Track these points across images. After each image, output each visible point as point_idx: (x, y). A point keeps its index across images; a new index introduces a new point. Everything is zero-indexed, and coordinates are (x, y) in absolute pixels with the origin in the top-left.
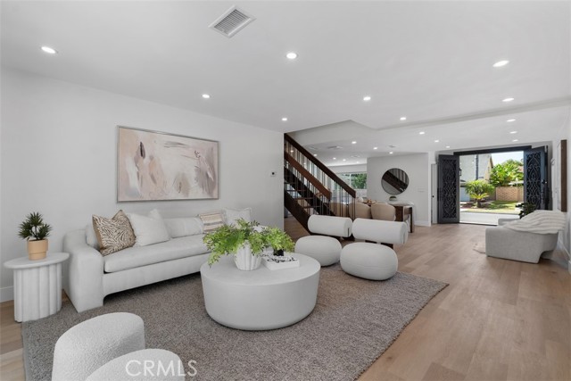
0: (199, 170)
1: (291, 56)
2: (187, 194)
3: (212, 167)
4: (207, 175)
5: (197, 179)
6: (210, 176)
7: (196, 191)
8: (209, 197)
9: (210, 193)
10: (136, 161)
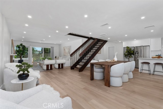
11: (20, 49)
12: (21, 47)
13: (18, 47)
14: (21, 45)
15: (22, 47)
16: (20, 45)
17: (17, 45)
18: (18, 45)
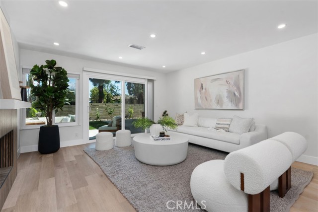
0: (229, 92)
1: (153, 36)
2: (222, 106)
3: (238, 88)
4: (235, 94)
5: (227, 97)
6: (237, 94)
7: (228, 104)
8: (236, 108)
10: (200, 91)
11: (45, 85)
12: (51, 75)
13: (39, 73)
14: (51, 64)
15: (54, 73)
16: (45, 67)
17: (32, 67)
18: (36, 66)
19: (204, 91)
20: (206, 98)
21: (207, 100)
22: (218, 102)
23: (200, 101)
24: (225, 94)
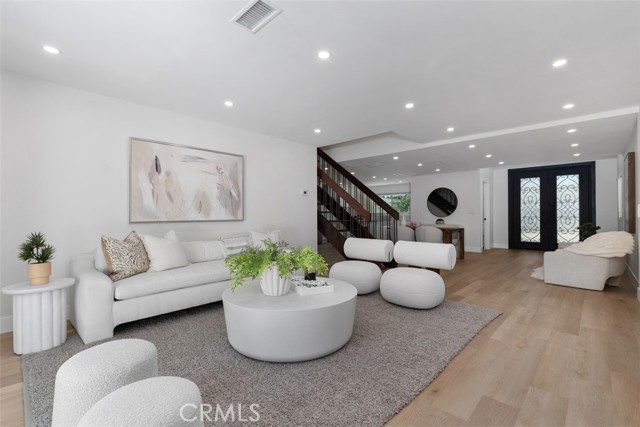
0: (221, 188)
1: (324, 55)
2: (208, 215)
3: (236, 184)
5: (219, 198)
6: (234, 194)
7: (219, 211)
8: (233, 219)
9: (234, 213)
10: (151, 178)
19: (162, 176)
20: (169, 195)
21: (171, 200)
22: (200, 207)
23: (148, 201)
24: (214, 192)
